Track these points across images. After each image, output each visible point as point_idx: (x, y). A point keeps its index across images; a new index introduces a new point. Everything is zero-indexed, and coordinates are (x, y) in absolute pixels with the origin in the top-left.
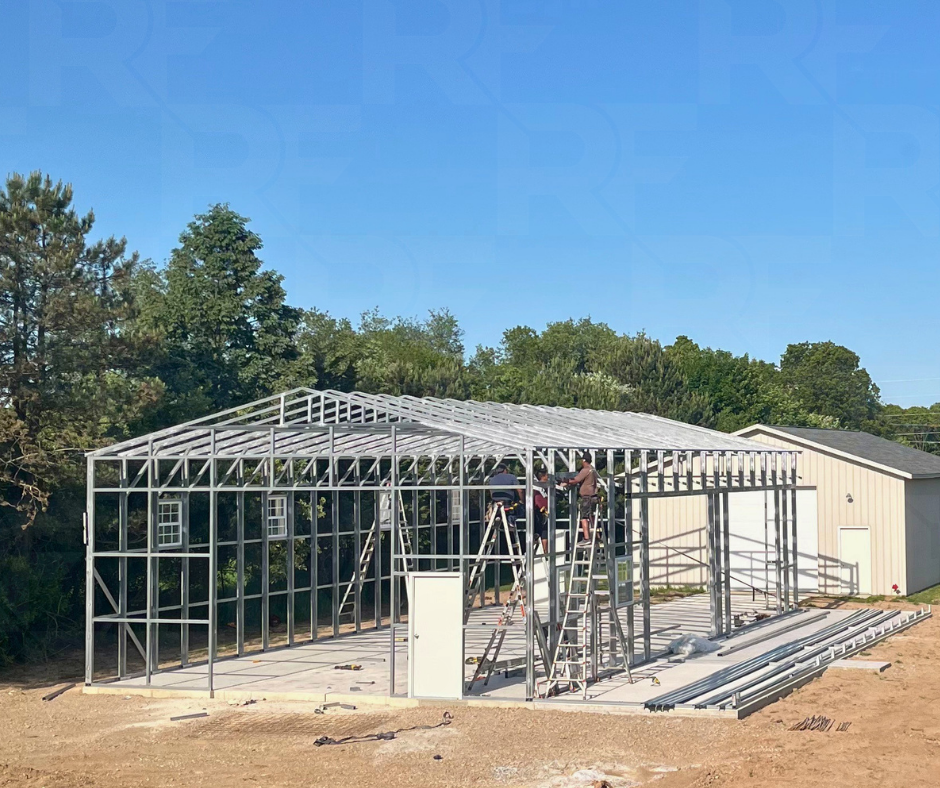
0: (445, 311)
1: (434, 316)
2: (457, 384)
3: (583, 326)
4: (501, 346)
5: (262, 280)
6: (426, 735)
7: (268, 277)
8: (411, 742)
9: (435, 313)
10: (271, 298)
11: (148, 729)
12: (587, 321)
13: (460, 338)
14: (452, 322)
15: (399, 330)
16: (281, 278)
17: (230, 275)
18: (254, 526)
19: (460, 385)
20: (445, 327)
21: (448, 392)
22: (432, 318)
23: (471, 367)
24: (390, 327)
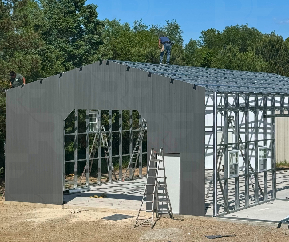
0: (174, 21)
1: (168, 24)
2: (179, 59)
3: (243, 28)
4: (200, 39)
5: (87, 8)
6: (164, 231)
7: (89, 7)
8: (157, 234)
9: (169, 22)
10: (91, 16)
11: (34, 222)
12: (246, 26)
13: (181, 35)
14: (177, 27)
15: (152, 31)
16: (96, 7)
17: (72, 5)
18: (82, 126)
19: (181, 59)
20: (174, 29)
21: (175, 63)
22: (167, 25)
23: (186, 49)
24: (148, 29)
